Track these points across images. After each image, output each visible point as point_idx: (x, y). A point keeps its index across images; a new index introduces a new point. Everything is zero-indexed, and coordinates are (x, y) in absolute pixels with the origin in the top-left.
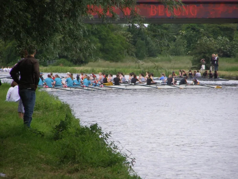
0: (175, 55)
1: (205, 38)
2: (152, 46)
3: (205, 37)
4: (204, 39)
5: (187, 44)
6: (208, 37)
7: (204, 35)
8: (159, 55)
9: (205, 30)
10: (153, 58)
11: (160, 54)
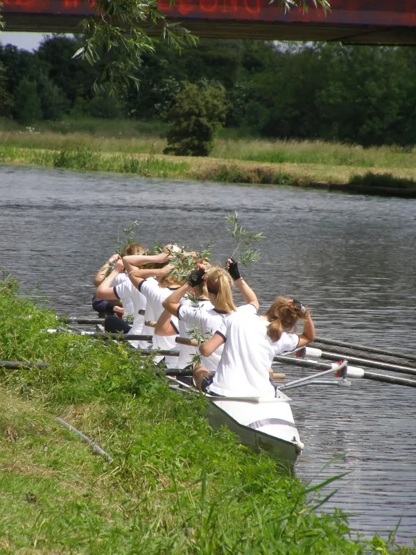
0: (103, 117)
1: (170, 81)
2: (51, 94)
3: (171, 79)
4: (169, 83)
5: (129, 92)
6: (177, 79)
7: (168, 74)
8: (65, 116)
9: (170, 62)
10: (51, 123)
11: (68, 113)
